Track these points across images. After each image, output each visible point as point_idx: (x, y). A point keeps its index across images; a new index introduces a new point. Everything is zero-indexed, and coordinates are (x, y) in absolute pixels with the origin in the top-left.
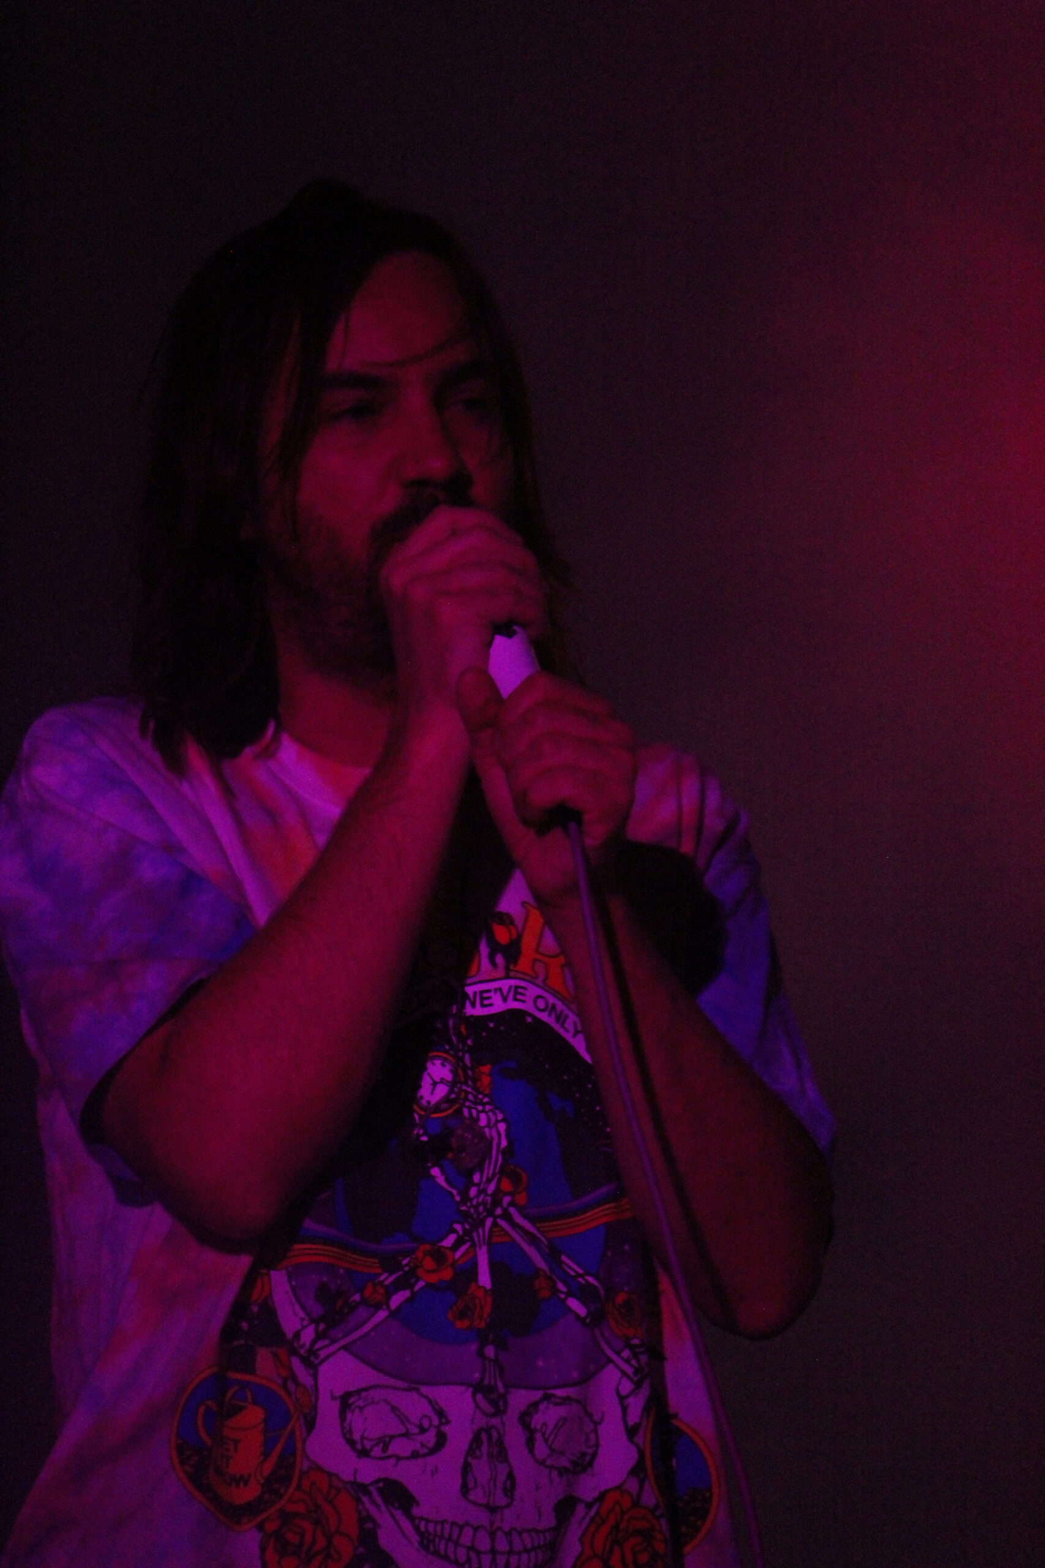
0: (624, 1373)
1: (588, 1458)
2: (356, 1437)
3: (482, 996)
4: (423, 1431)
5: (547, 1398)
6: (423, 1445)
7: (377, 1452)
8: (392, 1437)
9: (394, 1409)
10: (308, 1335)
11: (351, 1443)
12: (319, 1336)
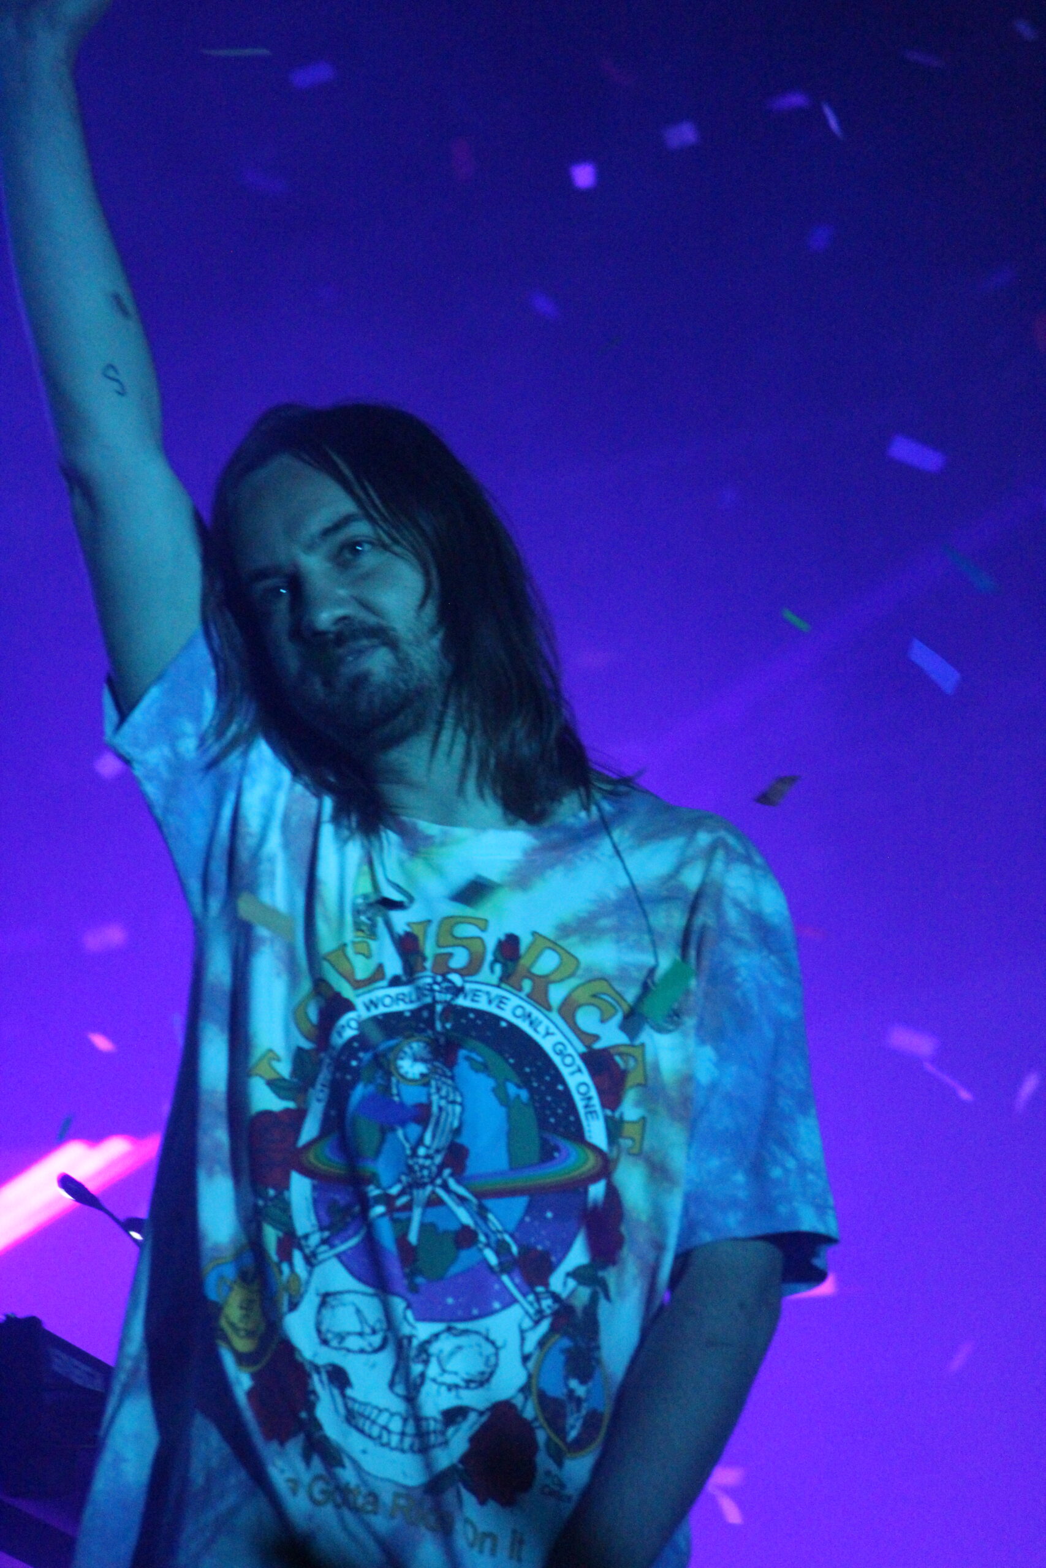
0: (527, 1313)
1: (486, 1376)
2: (324, 1328)
3: (475, 994)
4: (374, 1332)
5: (449, 1329)
6: (370, 1345)
7: (334, 1343)
8: (349, 1334)
9: (358, 1311)
10: (314, 1240)
11: (319, 1331)
12: (324, 1242)
